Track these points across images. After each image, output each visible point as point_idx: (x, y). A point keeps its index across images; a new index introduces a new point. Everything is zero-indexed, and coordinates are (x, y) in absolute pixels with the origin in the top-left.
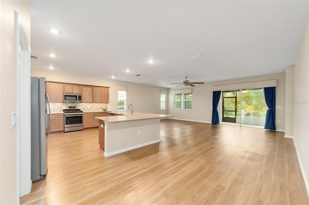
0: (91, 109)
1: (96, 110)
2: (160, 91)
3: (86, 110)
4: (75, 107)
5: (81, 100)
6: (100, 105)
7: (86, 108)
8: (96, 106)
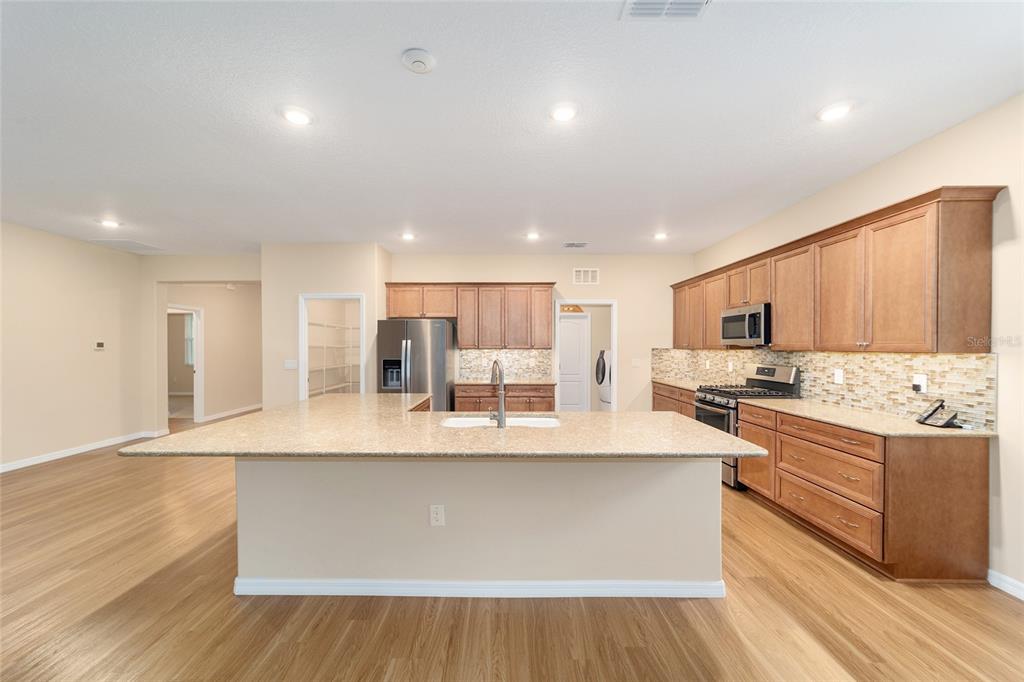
0: (849, 388)
4: (774, 371)
5: (759, 337)
6: (911, 368)
7: (824, 380)
8: (882, 373)
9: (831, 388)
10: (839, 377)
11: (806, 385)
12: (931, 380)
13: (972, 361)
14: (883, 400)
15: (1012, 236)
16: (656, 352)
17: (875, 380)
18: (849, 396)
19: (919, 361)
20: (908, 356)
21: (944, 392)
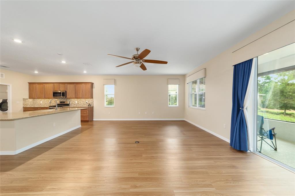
0: (78, 103)
1: (83, 105)
2: (168, 80)
3: (75, 105)
4: (64, 102)
5: (64, 96)
9: (75, 104)
10: (76, 102)
11: (70, 104)
12: (88, 101)
13: (92, 99)
15: (94, 88)
16: (24, 100)
17: (82, 102)
18: (78, 105)
19: (87, 99)
21: (89, 103)
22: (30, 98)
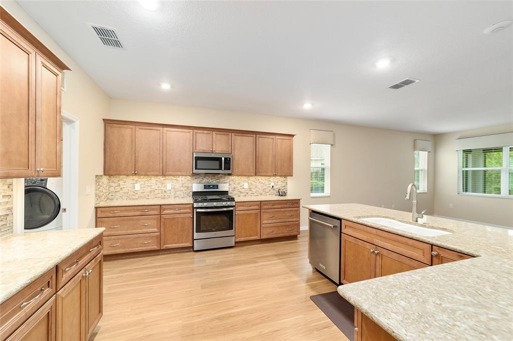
2: (414, 142)
5: (230, 169)
6: (270, 181)
7: (239, 188)
8: (262, 183)
9: (242, 190)
10: (246, 186)
12: (275, 183)
13: (283, 179)
14: (262, 192)
17: (259, 186)
18: (250, 192)
19: (272, 179)
20: (269, 177)
21: (278, 187)
22: (105, 174)
